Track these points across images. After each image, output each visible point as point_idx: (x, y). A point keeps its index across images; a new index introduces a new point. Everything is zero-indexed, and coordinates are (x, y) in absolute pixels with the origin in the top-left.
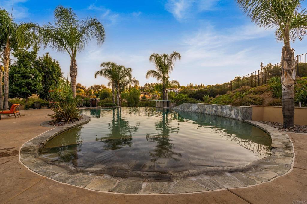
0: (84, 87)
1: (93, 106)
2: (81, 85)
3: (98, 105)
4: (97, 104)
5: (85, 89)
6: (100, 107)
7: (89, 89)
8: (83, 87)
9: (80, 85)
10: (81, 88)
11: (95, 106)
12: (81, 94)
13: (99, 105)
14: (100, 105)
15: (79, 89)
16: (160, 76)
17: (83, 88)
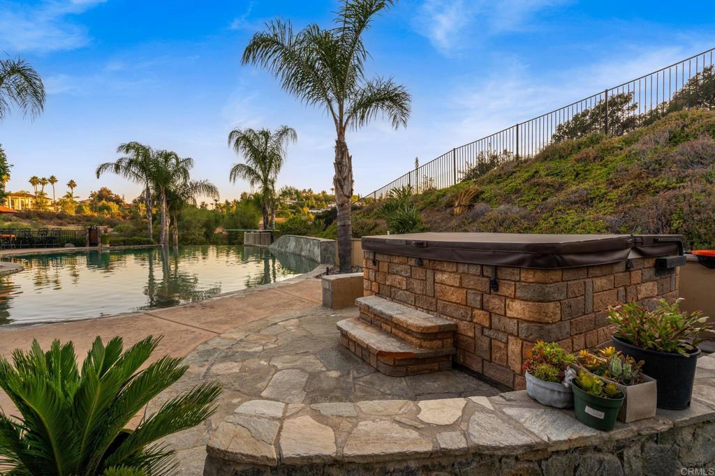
0: (121, 197)
1: (91, 245)
2: (113, 192)
3: (101, 242)
4: (99, 240)
5: (121, 202)
6: (108, 246)
7: (135, 201)
8: (117, 196)
9: (109, 192)
10: (110, 200)
11: (96, 245)
12: (108, 216)
13: (104, 242)
14: (108, 242)
15: (104, 201)
16: (259, 177)
17: (118, 201)
